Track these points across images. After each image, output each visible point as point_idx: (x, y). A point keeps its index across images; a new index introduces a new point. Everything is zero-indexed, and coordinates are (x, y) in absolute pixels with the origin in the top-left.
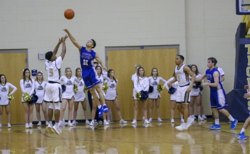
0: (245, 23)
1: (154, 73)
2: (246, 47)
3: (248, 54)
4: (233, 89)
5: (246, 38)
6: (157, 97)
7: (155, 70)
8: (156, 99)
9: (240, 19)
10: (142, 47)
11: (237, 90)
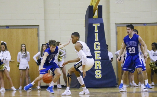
0: (93, 6)
1: (23, 48)
2: (93, 26)
3: (95, 31)
5: (94, 19)
6: (25, 69)
7: (23, 45)
8: (25, 70)
10: (7, 27)
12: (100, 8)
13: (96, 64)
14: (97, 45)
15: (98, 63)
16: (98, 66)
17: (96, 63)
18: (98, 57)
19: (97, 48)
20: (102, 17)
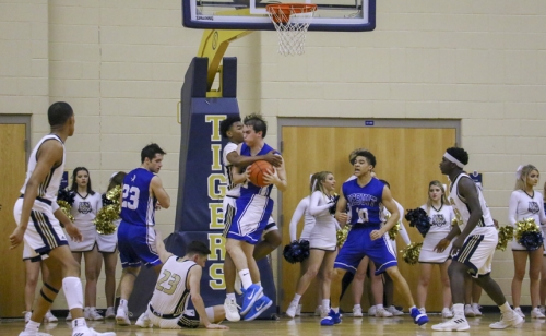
0: (206, 60)
2: (207, 121)
3: (212, 140)
4: (172, 231)
5: (209, 99)
9: (194, 44)
11: (182, 234)
12: (230, 66)
13: (213, 243)
14: (217, 183)
15: (218, 241)
16: (218, 252)
17: (213, 239)
18: (220, 221)
19: (217, 191)
20: (235, 96)
